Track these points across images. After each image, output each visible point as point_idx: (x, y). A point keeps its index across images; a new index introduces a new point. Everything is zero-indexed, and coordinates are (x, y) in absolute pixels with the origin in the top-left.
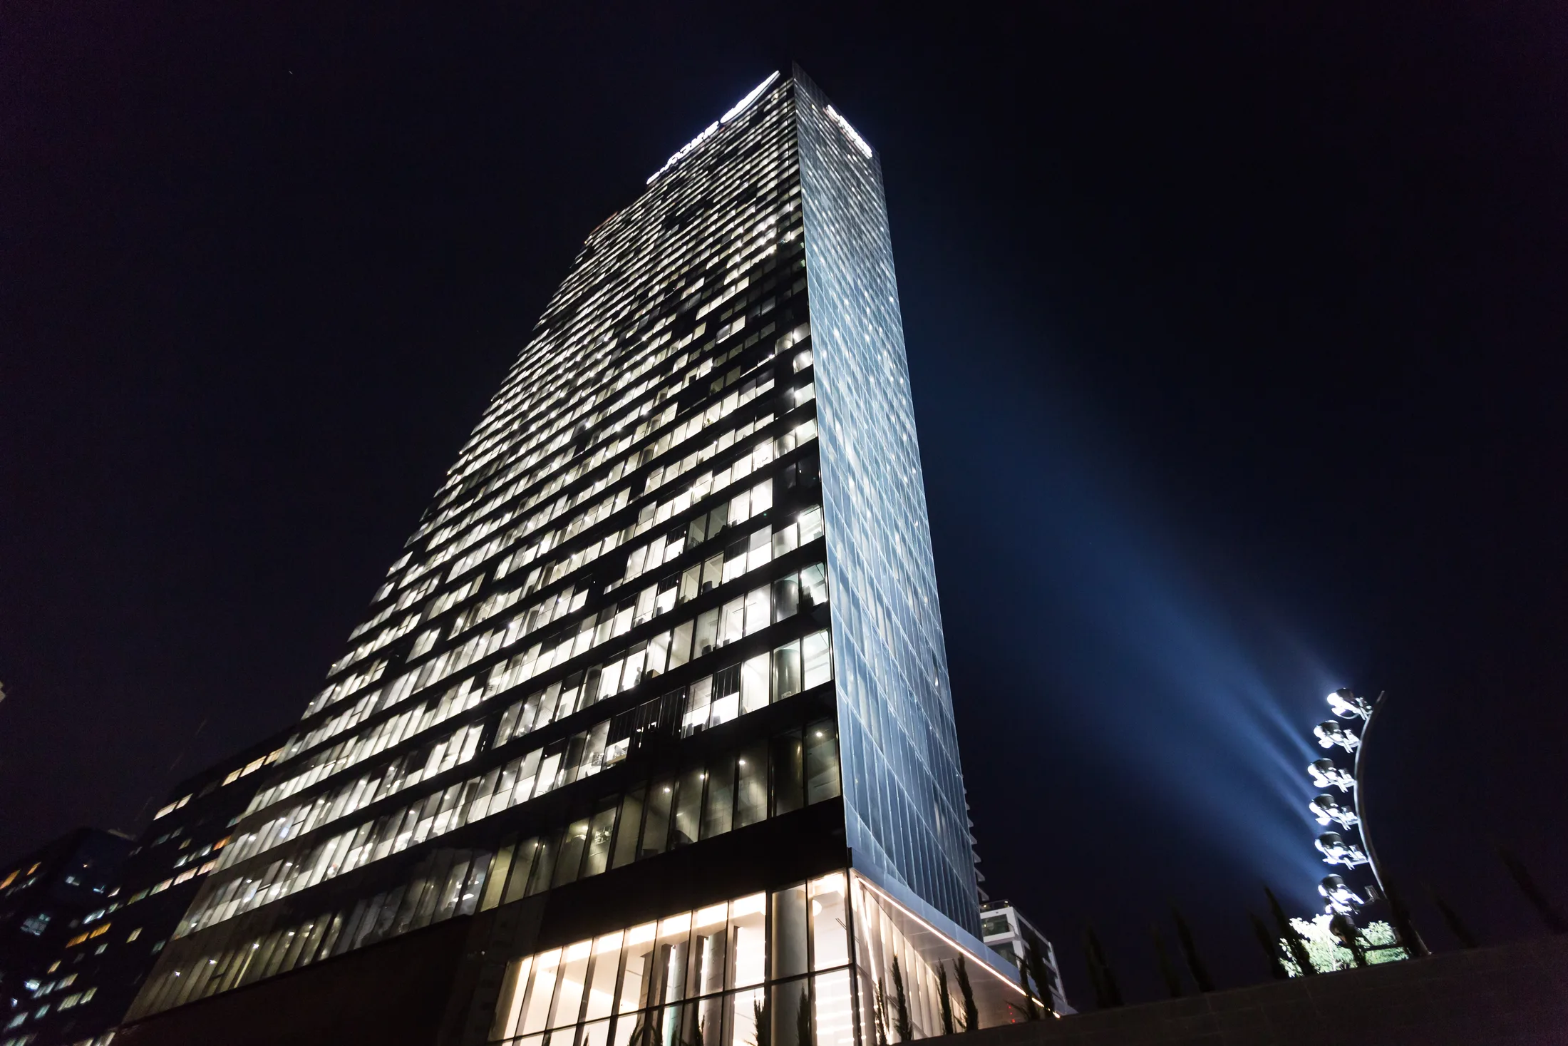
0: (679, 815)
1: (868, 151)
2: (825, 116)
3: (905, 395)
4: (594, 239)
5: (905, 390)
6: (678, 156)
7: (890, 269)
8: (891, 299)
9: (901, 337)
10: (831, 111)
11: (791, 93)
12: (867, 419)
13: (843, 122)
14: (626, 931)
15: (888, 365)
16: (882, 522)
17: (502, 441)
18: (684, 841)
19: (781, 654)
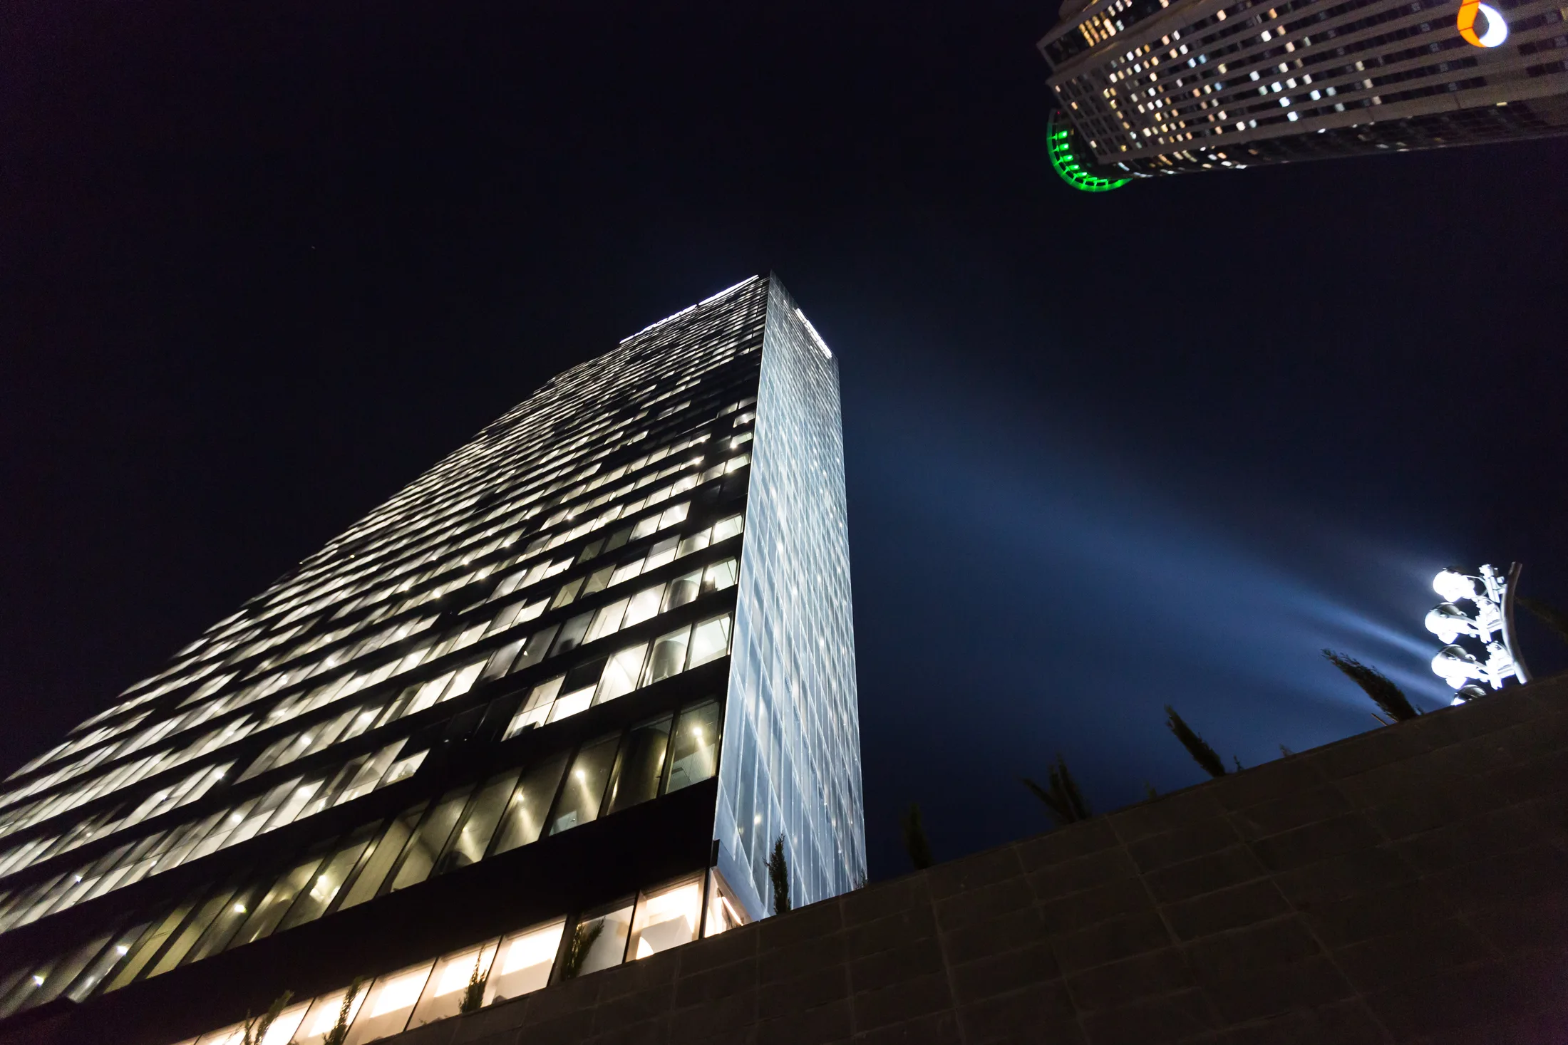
0: (466, 829)
1: (828, 353)
2: (794, 314)
3: (842, 536)
4: (556, 380)
5: (843, 531)
6: (655, 325)
7: (838, 436)
8: (838, 460)
9: (843, 490)
10: (799, 313)
11: (766, 284)
12: (803, 519)
13: (809, 325)
14: (317, 1001)
15: (828, 501)
16: (807, 606)
17: (399, 514)
18: (461, 863)
19: (664, 646)
